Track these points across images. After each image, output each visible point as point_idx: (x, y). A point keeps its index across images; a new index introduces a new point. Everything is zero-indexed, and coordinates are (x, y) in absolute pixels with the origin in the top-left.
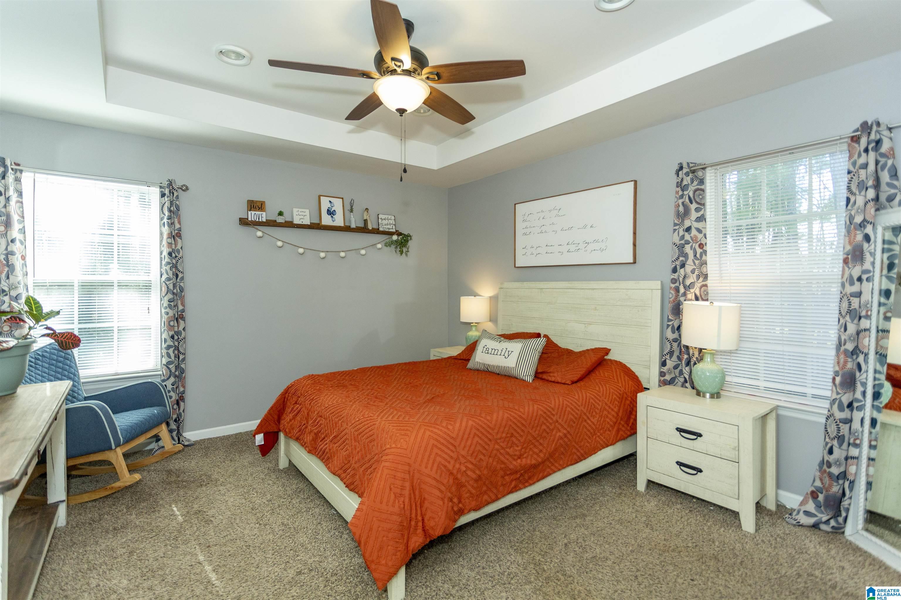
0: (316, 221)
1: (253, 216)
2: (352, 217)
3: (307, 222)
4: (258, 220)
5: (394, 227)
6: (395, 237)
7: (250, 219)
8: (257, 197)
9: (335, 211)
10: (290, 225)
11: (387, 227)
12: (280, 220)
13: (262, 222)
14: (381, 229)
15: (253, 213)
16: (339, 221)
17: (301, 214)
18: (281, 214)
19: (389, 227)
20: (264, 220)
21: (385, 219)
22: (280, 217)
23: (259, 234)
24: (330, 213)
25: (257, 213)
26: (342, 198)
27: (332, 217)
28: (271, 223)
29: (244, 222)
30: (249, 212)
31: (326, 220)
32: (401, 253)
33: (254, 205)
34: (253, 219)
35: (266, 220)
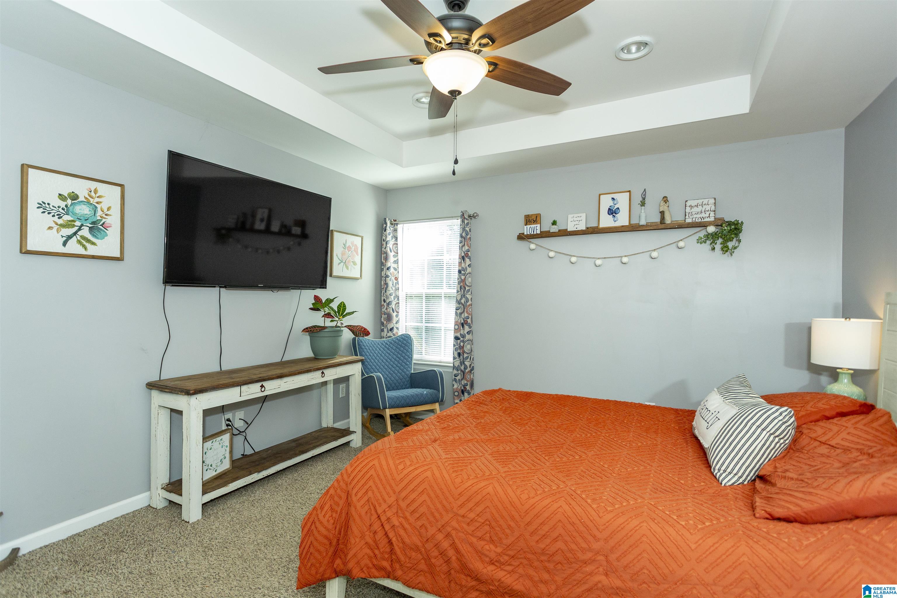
0: (594, 224)
1: (527, 230)
2: (643, 211)
3: (582, 227)
4: (532, 233)
5: (712, 214)
6: (711, 229)
7: (525, 234)
8: (532, 211)
9: (618, 208)
10: (564, 233)
11: (698, 216)
12: (554, 229)
13: (537, 234)
14: (689, 220)
15: (528, 226)
16: (622, 220)
17: (575, 219)
18: (554, 223)
19: (703, 215)
20: (538, 232)
21: (697, 206)
22: (554, 226)
23: (533, 246)
24: (612, 212)
25: (532, 226)
26: (629, 191)
27: (614, 216)
28: (545, 235)
29: (521, 237)
30: (525, 227)
31: (606, 221)
32: (725, 249)
33: (530, 220)
34: (528, 233)
35: (541, 232)
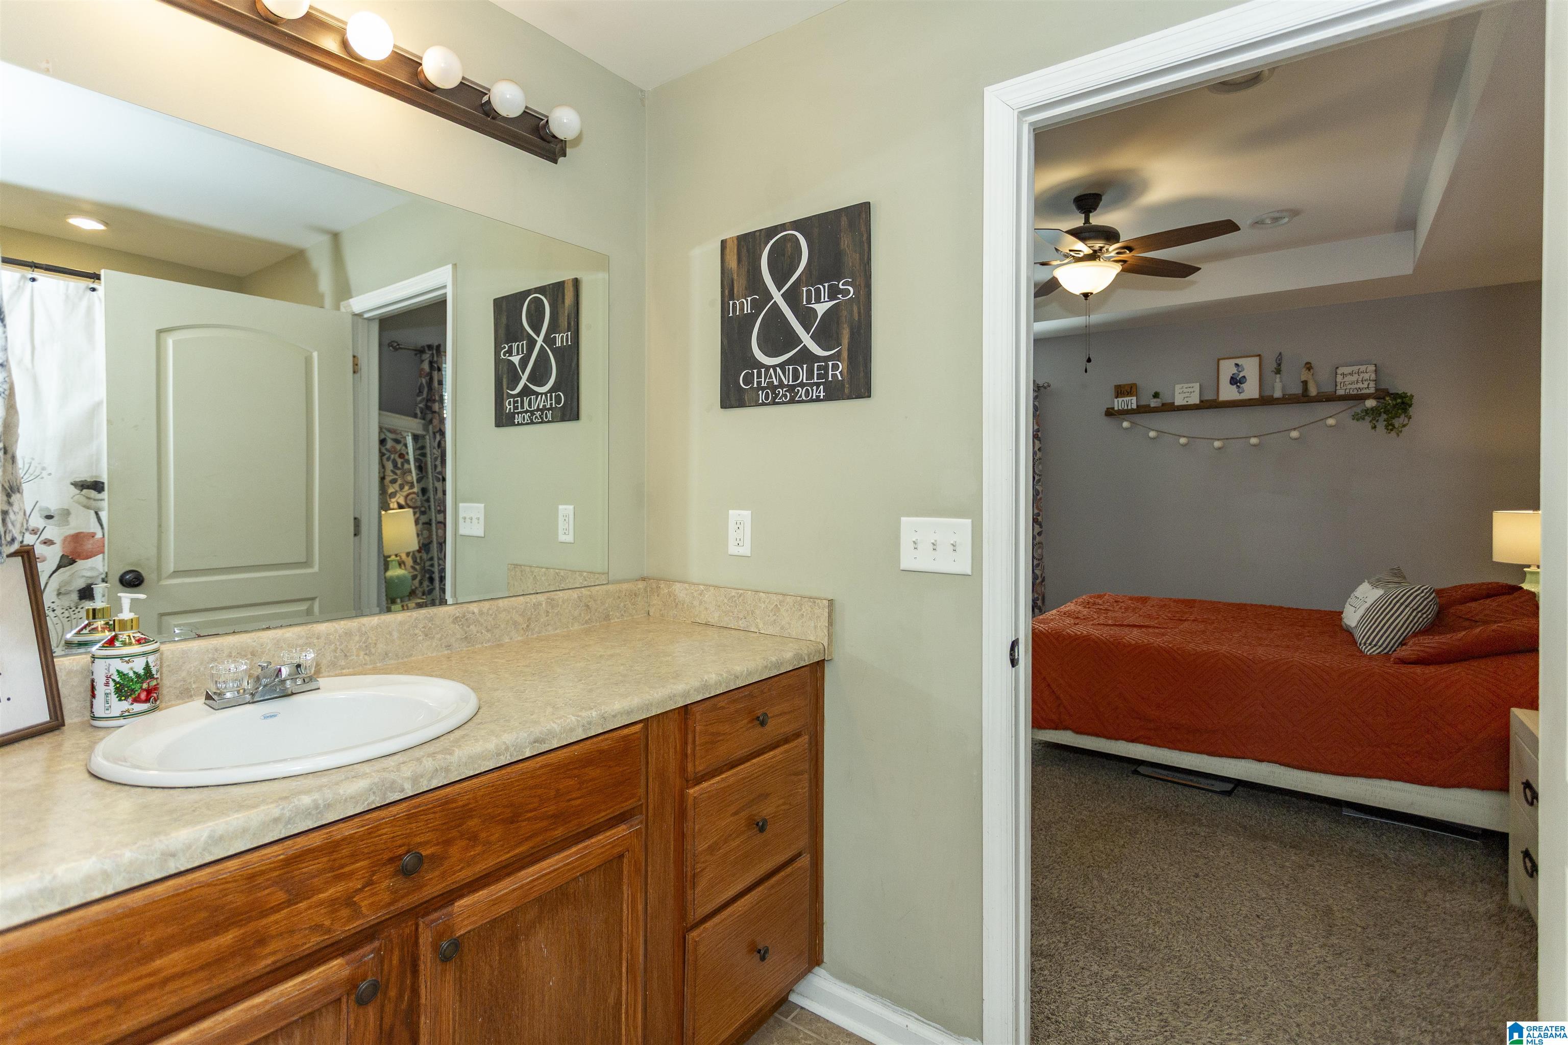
0: (1209, 396)
1: (1119, 404)
2: (1278, 380)
3: (1195, 399)
4: (1126, 408)
5: (1372, 385)
6: (1370, 403)
7: (1116, 408)
8: (1124, 380)
9: (1244, 377)
10: (1170, 408)
11: (1353, 386)
12: (1154, 403)
13: (1132, 409)
14: (1340, 392)
15: (1120, 400)
16: (1251, 390)
17: (1185, 390)
18: (1156, 395)
19: (1360, 385)
20: (1134, 406)
21: (1351, 374)
22: (1155, 400)
23: (1126, 424)
24: (1236, 381)
25: (1125, 399)
26: (1259, 355)
27: (1238, 387)
28: (1143, 409)
29: (1110, 413)
30: (1116, 400)
31: (1228, 393)
32: (1390, 427)
33: (1121, 391)
34: (1120, 408)
35: (1137, 406)
